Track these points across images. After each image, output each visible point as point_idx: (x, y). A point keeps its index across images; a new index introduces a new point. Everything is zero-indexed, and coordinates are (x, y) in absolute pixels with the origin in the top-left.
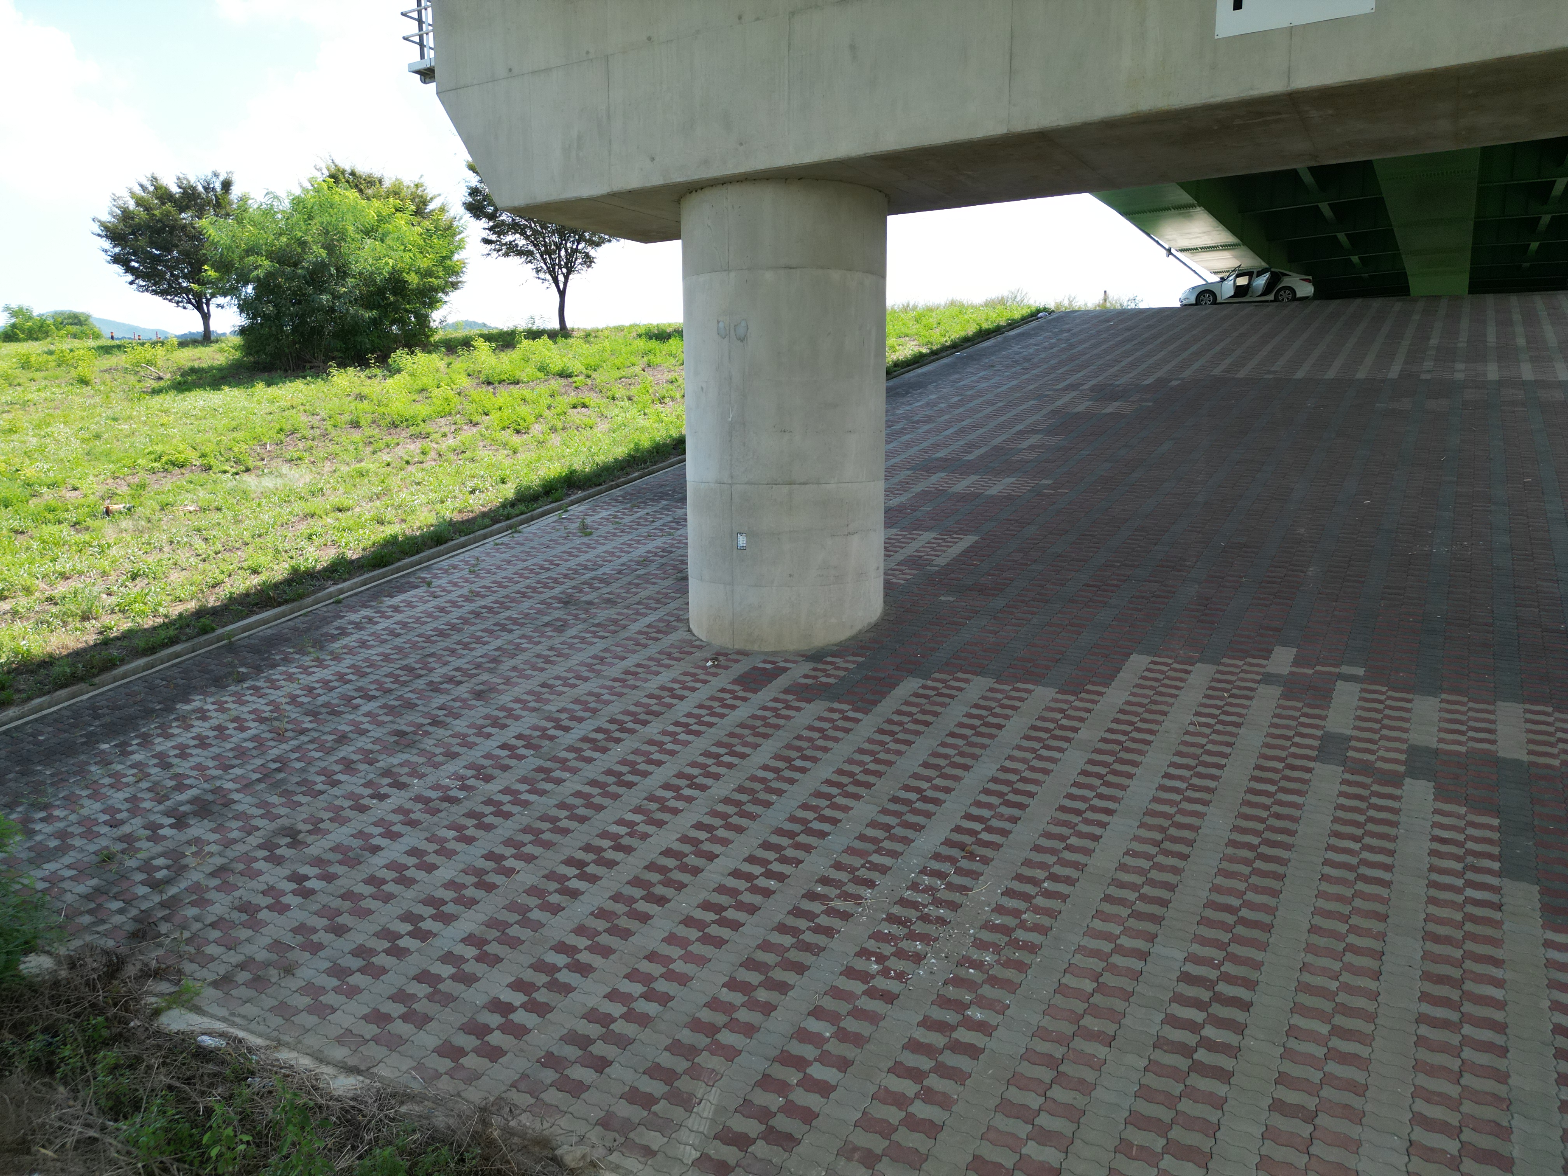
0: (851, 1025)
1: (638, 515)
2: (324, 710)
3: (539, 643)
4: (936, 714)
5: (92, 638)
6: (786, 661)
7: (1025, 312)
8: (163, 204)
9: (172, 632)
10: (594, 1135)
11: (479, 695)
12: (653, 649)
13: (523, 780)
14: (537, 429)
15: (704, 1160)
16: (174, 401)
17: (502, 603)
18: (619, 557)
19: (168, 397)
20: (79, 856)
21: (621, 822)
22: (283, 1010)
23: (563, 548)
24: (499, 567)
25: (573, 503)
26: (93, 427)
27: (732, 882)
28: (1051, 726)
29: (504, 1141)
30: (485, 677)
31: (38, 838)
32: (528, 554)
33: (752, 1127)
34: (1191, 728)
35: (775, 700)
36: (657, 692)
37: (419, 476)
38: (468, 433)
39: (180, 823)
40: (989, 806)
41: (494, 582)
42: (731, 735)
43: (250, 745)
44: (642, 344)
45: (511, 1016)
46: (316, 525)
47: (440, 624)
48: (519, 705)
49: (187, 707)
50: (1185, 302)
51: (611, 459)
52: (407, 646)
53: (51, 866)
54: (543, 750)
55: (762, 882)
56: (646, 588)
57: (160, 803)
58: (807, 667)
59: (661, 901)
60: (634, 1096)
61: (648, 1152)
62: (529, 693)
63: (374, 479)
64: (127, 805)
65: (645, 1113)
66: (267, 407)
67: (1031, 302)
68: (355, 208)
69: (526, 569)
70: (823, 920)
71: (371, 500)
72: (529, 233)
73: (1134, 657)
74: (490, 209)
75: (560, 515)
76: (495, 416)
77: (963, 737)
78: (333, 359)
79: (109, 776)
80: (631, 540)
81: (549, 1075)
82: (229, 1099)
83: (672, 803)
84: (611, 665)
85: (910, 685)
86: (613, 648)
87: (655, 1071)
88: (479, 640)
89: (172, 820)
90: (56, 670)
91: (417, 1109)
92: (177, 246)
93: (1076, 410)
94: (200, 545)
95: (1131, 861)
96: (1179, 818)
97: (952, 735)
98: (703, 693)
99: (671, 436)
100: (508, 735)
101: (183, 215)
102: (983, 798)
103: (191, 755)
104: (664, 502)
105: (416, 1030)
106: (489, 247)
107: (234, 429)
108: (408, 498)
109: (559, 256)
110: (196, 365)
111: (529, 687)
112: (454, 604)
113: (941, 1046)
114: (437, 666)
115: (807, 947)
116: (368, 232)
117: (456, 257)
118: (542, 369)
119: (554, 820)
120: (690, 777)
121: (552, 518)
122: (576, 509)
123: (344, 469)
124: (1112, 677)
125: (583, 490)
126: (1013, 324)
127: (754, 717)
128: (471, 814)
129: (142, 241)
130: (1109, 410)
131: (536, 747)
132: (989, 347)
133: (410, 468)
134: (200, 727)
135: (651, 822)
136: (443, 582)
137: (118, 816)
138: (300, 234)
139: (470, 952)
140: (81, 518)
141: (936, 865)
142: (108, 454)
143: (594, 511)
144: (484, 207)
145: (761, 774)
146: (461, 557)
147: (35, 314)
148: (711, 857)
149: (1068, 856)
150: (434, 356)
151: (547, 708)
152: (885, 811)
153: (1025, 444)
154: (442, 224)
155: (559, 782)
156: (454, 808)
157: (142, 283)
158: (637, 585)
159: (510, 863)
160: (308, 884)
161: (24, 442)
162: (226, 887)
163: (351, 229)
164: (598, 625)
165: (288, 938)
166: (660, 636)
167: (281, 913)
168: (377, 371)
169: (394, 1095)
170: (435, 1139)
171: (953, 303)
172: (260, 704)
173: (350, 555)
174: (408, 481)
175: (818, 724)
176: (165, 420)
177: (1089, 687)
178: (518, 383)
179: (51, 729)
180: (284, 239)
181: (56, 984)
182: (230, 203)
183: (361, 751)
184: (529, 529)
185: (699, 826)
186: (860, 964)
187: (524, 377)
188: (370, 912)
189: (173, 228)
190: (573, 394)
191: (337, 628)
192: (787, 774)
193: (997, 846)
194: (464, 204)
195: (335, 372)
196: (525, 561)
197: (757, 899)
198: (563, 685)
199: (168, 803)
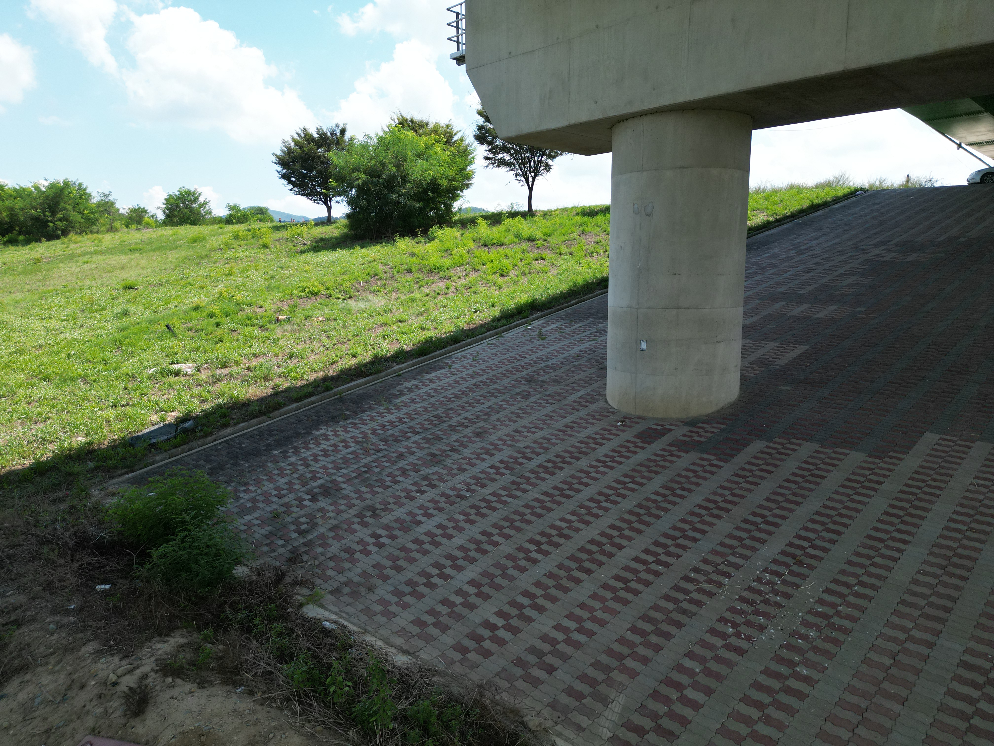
0: (714, 666)
1: (575, 327)
2: (391, 439)
3: (513, 405)
4: (776, 466)
5: (269, 391)
6: (670, 425)
7: (846, 191)
8: (309, 144)
9: (310, 390)
10: (546, 712)
11: (478, 435)
12: (583, 413)
13: (504, 488)
14: (513, 273)
15: (614, 738)
16: (312, 257)
17: (492, 380)
18: (562, 354)
19: (309, 255)
20: (262, 513)
21: (563, 520)
22: (367, 611)
23: (528, 347)
24: (490, 358)
25: (534, 320)
26: (270, 272)
27: (634, 565)
28: (862, 479)
29: (492, 707)
30: (481, 424)
31: (242, 501)
32: (507, 350)
33: (647, 723)
34: (971, 488)
35: (663, 450)
36: (586, 440)
37: (445, 302)
38: (473, 276)
39: (314, 499)
40: (814, 531)
41: (487, 367)
42: (634, 470)
43: (351, 456)
44: (579, 219)
45: (496, 632)
46: (387, 330)
47: (456, 391)
48: (501, 443)
49: (318, 433)
50: (971, 181)
51: (558, 292)
52: (437, 403)
53: (248, 517)
54: (515, 471)
55: (654, 567)
56: (578, 374)
57: (303, 486)
58: (685, 430)
59: (588, 572)
60: (570, 692)
61: (580, 728)
62: (507, 435)
63: (420, 304)
64: (286, 487)
65: (578, 704)
66: (361, 261)
67: (851, 184)
68: (412, 141)
69: (506, 359)
70: (695, 596)
71: (418, 316)
72: (512, 152)
73: (927, 435)
74: (490, 139)
75: (527, 327)
76: (489, 265)
77: (795, 482)
78: (397, 232)
79: (277, 469)
80: (570, 343)
81: (519, 671)
82: (340, 659)
83: (595, 511)
84: (557, 421)
85: (757, 446)
86: (558, 410)
87: (584, 678)
88: (478, 401)
89: (310, 497)
90: (251, 408)
91: (442, 680)
92: (315, 168)
93: (885, 259)
94: (325, 339)
95: (922, 578)
96: (960, 551)
97: (788, 481)
98: (615, 443)
99: (596, 277)
100: (494, 460)
101: (319, 150)
102: (810, 525)
103: (320, 460)
104: (591, 320)
105: (441, 633)
106: (488, 162)
107: (344, 274)
108: (439, 315)
109: (530, 165)
110: (323, 236)
111: (507, 432)
112: (464, 379)
113: (778, 688)
114: (454, 416)
115: (684, 612)
116: (419, 155)
117: (469, 168)
118: (517, 236)
119: (522, 514)
120: (606, 495)
121: (522, 328)
122: (536, 323)
123: (403, 297)
124: (909, 448)
125: (542, 311)
126: (837, 200)
127: (649, 460)
128: (473, 507)
129: (298, 166)
130: (910, 259)
131: (512, 469)
132: (818, 216)
133: (440, 297)
134: (325, 445)
135: (582, 521)
136: (457, 366)
137: (282, 492)
138: (382, 159)
139: (472, 590)
140: (264, 323)
141: (775, 568)
142: (278, 288)
143: (547, 324)
144: (486, 137)
145: (653, 497)
146: (468, 351)
147: (242, 208)
148: (621, 547)
149: (872, 569)
150: (454, 229)
151: (518, 445)
152: (738, 528)
153: (845, 283)
154: (461, 148)
155: (525, 491)
156: (463, 502)
157: (296, 190)
158: (573, 371)
159: (496, 538)
160: (382, 540)
161: (235, 280)
162: (338, 538)
163: (410, 154)
164: (549, 396)
165: (370, 571)
166: (587, 404)
167: (367, 555)
168: (421, 239)
169: (429, 670)
170: (452, 700)
171: (792, 187)
172: (356, 433)
173: (406, 348)
174: (439, 305)
175: (692, 467)
176: (307, 268)
177: (891, 454)
178: (502, 245)
179: (248, 441)
180: (373, 162)
181: (251, 583)
182: (344, 142)
183: (410, 464)
184: (507, 335)
185: (612, 527)
186: (720, 627)
187: (506, 241)
188: (415, 560)
189: (314, 158)
190: (536, 251)
191: (398, 391)
192: (671, 498)
193: (820, 559)
194: (475, 136)
195: (398, 240)
196: (505, 354)
197: (651, 577)
198: (527, 432)
199: (308, 487)
